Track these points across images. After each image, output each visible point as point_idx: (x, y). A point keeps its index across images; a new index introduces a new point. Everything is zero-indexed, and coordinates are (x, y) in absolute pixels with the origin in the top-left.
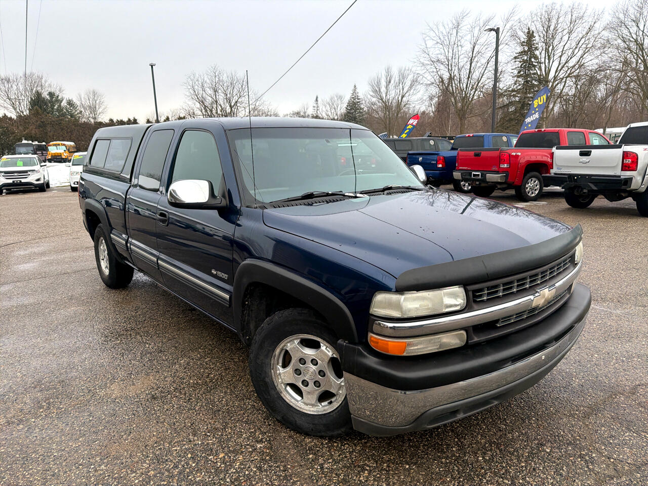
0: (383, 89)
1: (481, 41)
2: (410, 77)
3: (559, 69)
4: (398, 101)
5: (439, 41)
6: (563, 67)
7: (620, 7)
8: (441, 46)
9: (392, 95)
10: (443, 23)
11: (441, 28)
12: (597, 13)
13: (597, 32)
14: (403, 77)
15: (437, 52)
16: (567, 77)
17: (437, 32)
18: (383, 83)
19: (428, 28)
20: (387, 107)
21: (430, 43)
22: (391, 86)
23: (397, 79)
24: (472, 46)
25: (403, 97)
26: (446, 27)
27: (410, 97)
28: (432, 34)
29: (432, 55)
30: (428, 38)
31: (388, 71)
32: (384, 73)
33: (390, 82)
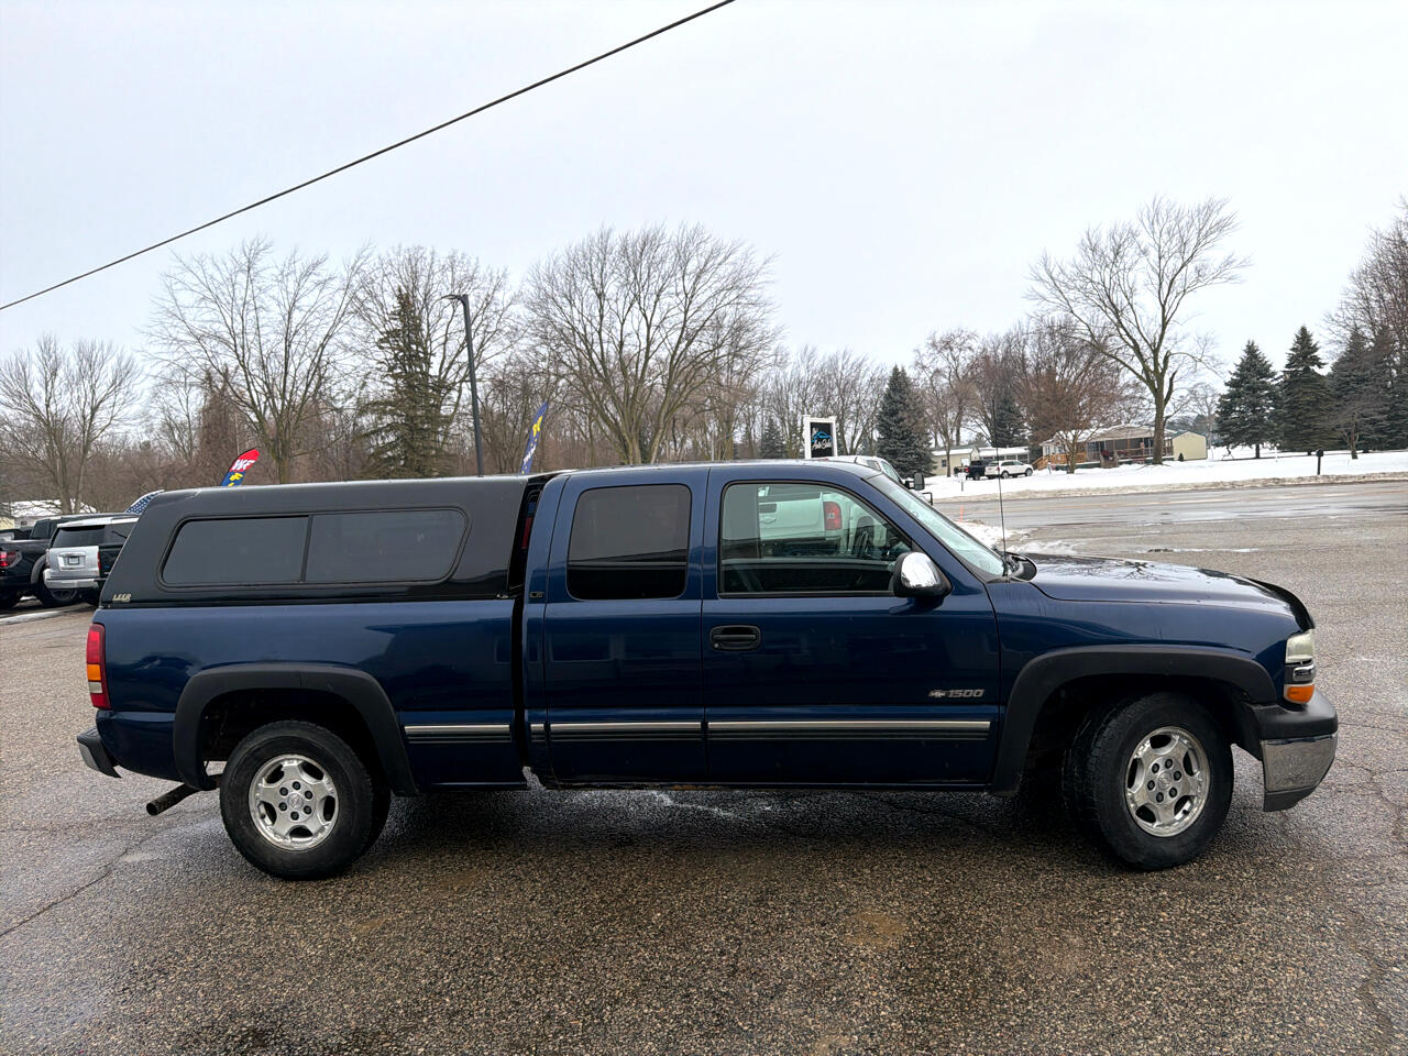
0: (37, 389)
1: (304, 302)
2: (111, 364)
3: (446, 365)
4: (84, 418)
5: (208, 294)
6: (451, 364)
7: (542, 270)
8: (214, 306)
9: (67, 404)
10: (212, 259)
11: (211, 270)
12: (495, 275)
13: (500, 307)
14: (89, 363)
15: (205, 317)
16: (461, 382)
17: (200, 274)
18: (36, 375)
19: (181, 264)
20: (52, 429)
21: (186, 298)
22: (59, 383)
23: (75, 370)
24: (285, 312)
25: (94, 410)
26: (222, 267)
27: (116, 409)
28: (189, 278)
29: (192, 323)
30: (179, 286)
31: (47, 349)
32: (35, 352)
33: (54, 374)
